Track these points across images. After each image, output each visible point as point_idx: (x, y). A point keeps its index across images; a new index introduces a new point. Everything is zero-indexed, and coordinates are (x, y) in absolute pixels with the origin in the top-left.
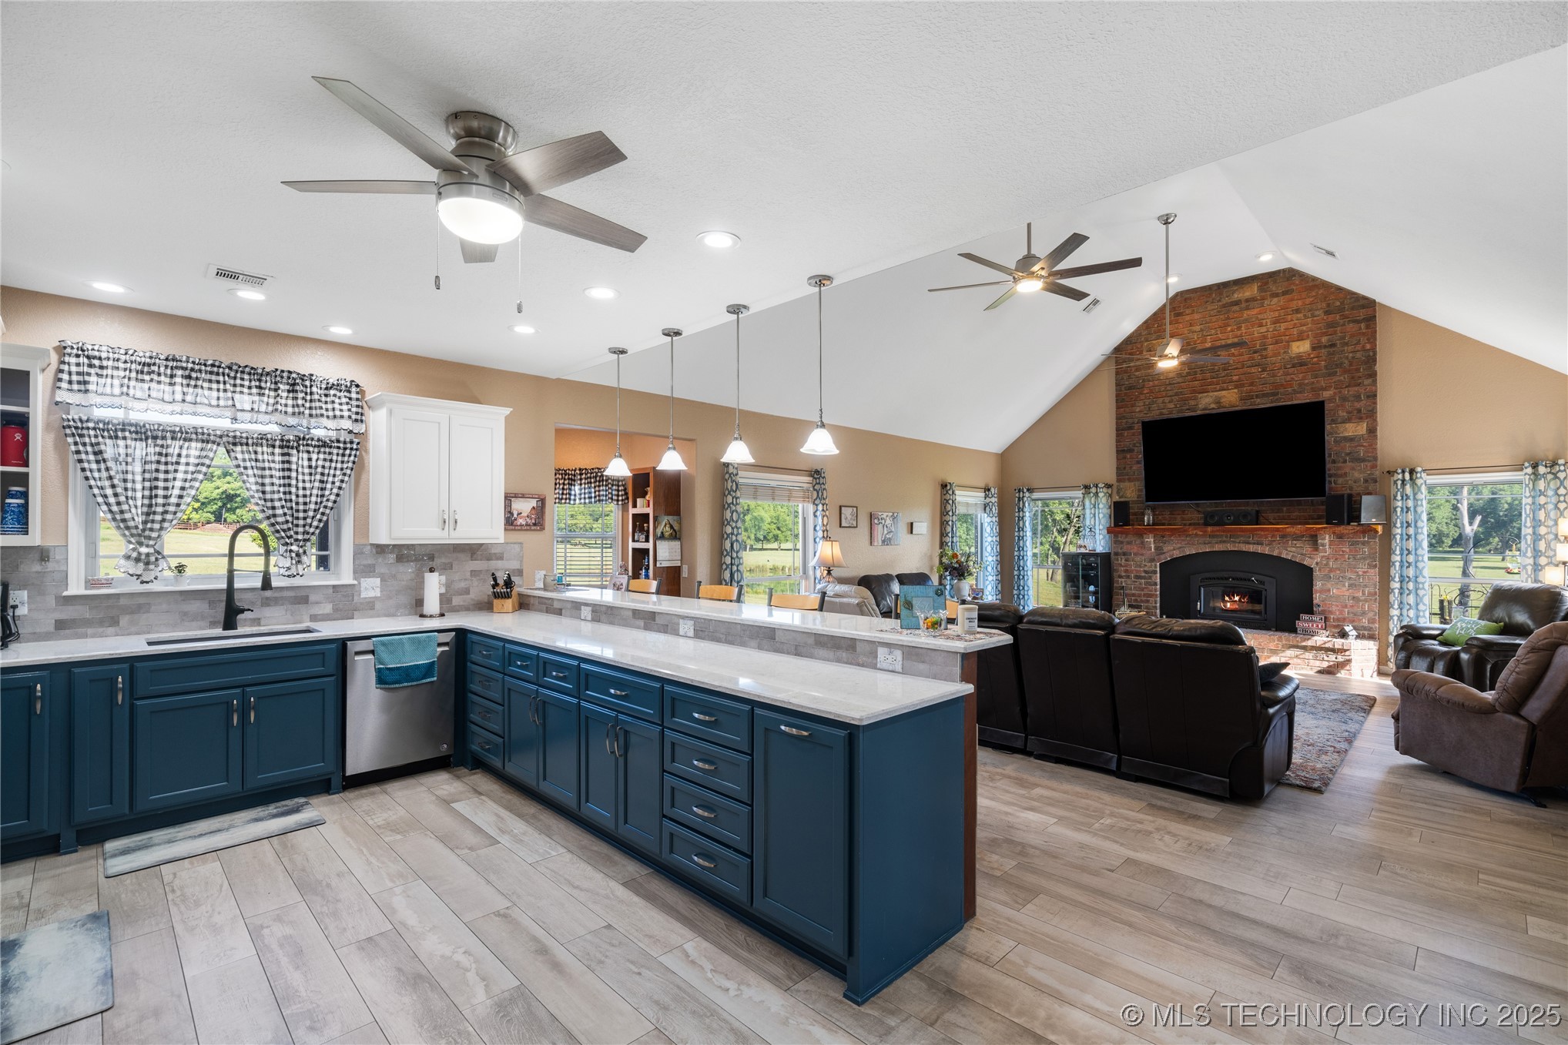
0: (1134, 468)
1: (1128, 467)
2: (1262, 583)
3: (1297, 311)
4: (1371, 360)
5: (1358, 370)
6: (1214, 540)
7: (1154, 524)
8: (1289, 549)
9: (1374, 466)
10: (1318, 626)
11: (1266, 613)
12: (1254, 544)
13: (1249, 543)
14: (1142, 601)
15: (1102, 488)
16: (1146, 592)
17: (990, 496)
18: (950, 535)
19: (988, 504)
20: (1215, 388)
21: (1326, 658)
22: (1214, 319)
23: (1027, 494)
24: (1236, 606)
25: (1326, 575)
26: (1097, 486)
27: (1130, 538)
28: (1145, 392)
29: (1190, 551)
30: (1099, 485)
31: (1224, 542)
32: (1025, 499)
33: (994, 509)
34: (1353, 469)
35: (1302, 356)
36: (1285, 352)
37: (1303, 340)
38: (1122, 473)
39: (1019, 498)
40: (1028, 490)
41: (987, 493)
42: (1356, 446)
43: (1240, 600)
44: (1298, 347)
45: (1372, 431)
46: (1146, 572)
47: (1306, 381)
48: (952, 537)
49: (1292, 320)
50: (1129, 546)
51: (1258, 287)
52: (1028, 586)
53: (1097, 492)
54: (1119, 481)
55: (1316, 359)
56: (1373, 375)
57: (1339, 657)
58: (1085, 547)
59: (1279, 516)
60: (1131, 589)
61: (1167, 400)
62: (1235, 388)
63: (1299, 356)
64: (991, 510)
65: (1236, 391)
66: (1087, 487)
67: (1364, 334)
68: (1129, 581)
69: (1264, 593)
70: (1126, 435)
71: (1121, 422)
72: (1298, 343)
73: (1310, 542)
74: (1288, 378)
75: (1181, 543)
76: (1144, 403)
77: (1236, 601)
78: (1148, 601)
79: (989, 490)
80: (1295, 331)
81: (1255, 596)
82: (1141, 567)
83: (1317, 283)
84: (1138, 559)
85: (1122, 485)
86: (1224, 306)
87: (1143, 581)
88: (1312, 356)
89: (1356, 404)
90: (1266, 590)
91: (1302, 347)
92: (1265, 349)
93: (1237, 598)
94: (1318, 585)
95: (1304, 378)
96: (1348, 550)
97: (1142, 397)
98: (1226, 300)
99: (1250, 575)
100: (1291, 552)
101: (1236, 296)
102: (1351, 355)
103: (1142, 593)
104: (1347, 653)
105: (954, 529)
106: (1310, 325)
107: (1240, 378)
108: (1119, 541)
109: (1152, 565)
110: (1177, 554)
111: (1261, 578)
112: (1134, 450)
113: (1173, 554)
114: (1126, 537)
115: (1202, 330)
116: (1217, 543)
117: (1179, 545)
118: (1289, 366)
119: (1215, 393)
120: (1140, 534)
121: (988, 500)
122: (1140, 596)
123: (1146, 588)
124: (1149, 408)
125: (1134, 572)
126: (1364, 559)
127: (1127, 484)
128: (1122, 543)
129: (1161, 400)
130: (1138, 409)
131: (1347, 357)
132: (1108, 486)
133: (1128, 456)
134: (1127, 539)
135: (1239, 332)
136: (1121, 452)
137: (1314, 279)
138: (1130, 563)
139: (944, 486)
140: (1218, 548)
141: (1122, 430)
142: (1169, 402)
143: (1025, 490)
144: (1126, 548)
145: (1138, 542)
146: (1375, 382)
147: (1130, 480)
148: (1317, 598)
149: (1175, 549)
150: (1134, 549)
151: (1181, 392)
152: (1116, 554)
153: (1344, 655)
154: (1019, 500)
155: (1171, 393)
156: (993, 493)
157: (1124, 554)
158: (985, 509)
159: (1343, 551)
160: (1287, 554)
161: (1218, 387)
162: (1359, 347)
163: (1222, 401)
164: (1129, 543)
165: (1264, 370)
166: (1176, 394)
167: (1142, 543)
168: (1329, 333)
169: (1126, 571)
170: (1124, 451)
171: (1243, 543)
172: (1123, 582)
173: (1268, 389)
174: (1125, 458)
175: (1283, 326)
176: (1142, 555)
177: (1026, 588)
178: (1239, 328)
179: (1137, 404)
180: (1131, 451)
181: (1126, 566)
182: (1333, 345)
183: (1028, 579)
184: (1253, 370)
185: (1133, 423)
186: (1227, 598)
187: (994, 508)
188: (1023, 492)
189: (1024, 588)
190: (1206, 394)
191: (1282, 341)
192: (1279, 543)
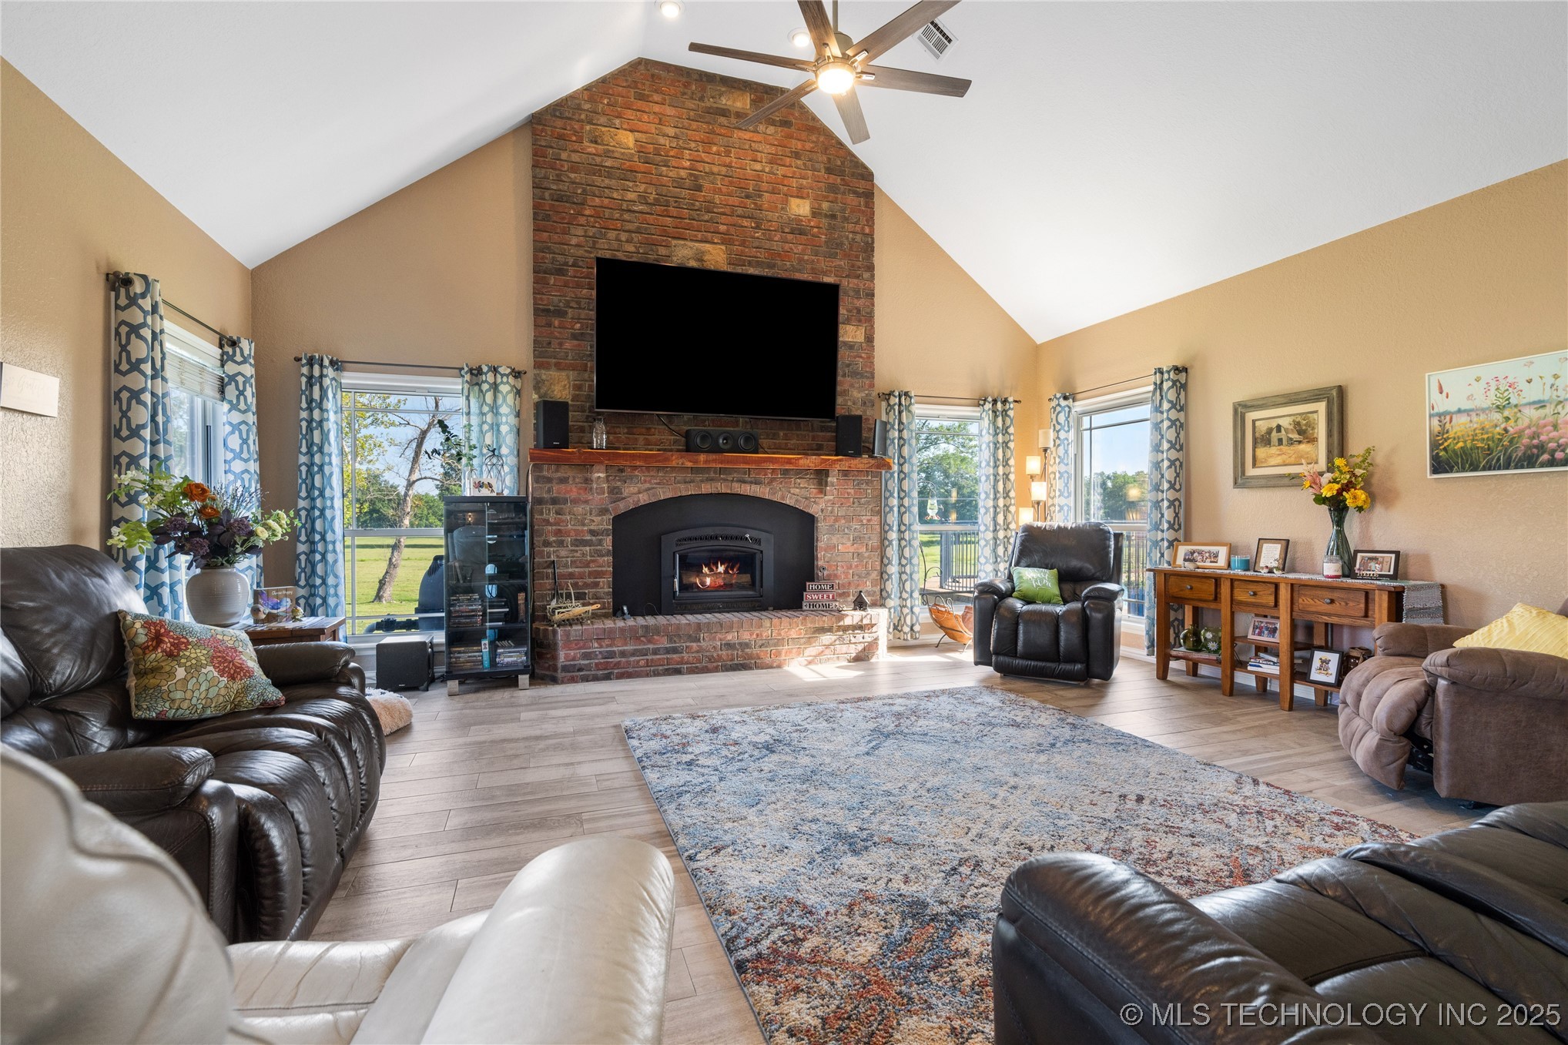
0: (568, 345)
1: (555, 343)
2: (758, 541)
3: (797, 155)
4: (869, 249)
5: (857, 257)
6: (699, 477)
7: (607, 448)
8: (792, 491)
9: (872, 385)
10: (829, 597)
11: (762, 587)
12: (751, 483)
13: (744, 482)
14: (586, 585)
15: (507, 376)
16: (593, 568)
17: (238, 358)
18: (147, 433)
19: (232, 378)
20: (696, 236)
21: (853, 640)
22: (694, 125)
23: (330, 372)
24: (720, 582)
25: (831, 526)
26: (495, 370)
27: (565, 472)
28: (587, 212)
29: (664, 494)
30: (501, 370)
31: (712, 480)
32: (327, 382)
33: (249, 392)
34: (852, 386)
35: (802, 221)
36: (782, 209)
37: (802, 198)
38: (543, 352)
39: (310, 377)
40: (332, 363)
41: (230, 350)
42: (855, 357)
43: (726, 572)
44: (798, 206)
45: (870, 339)
46: (592, 533)
47: (806, 257)
48: (154, 443)
49: (790, 166)
50: (563, 486)
51: (751, 100)
52: (336, 576)
53: (495, 383)
54: (538, 365)
55: (815, 230)
56: (871, 268)
57: (866, 635)
58: (490, 485)
59: (775, 443)
60: (566, 566)
61: (624, 237)
62: (722, 243)
63: (798, 220)
64: (242, 393)
65: (723, 247)
66: (476, 372)
67: (863, 212)
68: (563, 553)
69: (758, 556)
70: (552, 282)
71: (543, 258)
72: (798, 201)
73: (815, 481)
74: (787, 247)
75: (650, 482)
76: (586, 231)
77: (720, 573)
78: (596, 585)
79: (234, 344)
80: (794, 183)
81: (745, 562)
82: (584, 525)
83: (817, 125)
84: (579, 509)
85: (544, 374)
86: (708, 111)
87: (588, 548)
88: (812, 224)
89: (855, 301)
90: (762, 552)
91: (801, 208)
92: (760, 196)
93: (721, 569)
94: (823, 539)
95: (803, 253)
96: (852, 491)
97: (582, 220)
98: (709, 103)
99: (744, 530)
100: (795, 494)
101: (725, 102)
102: (851, 236)
103: (587, 570)
104: (874, 629)
105: (160, 419)
106: (809, 181)
107: (728, 230)
108: (544, 477)
109: (602, 521)
110: (644, 499)
111: (756, 534)
112: (566, 313)
113: (639, 501)
114: (557, 471)
115: (676, 137)
116: (702, 481)
117: (648, 485)
118: (787, 230)
119: (697, 244)
120: (586, 465)
121: (231, 368)
122: (581, 576)
123: (593, 561)
124: (594, 243)
125: (573, 533)
126: (868, 503)
127: (553, 373)
128: (549, 480)
129: (612, 235)
130: (574, 241)
131: (847, 238)
132: (517, 374)
133: (556, 323)
134: (559, 475)
135: (728, 160)
136: (543, 313)
137: (814, 119)
138: (564, 517)
139: (118, 282)
140: (706, 488)
141: (545, 273)
142: (627, 241)
143: (326, 362)
144: (557, 490)
145: (579, 479)
146: (873, 276)
147: (559, 367)
148: (822, 559)
149: (639, 492)
150: (572, 490)
151: (646, 229)
152: (539, 501)
153: (871, 633)
154: (310, 384)
155: (629, 226)
156: (246, 352)
157: (554, 501)
158: (222, 391)
159: (848, 494)
160: (791, 498)
161: (699, 235)
162: (858, 228)
163: (705, 258)
164: (563, 481)
165: (758, 227)
166: (638, 231)
167: (587, 481)
168: (830, 199)
169: (558, 532)
170: (548, 311)
171: (737, 481)
172: (552, 553)
173: (762, 255)
174: (549, 325)
175: (781, 171)
176: (586, 502)
177: (331, 581)
178: (728, 154)
179: (573, 231)
180: (560, 313)
181: (557, 524)
182: (833, 217)
183: (336, 561)
184: (745, 223)
185: (566, 264)
186: (705, 570)
187: (249, 389)
188: (321, 366)
189: (324, 582)
190: (682, 242)
191: (783, 191)
192: (781, 483)
